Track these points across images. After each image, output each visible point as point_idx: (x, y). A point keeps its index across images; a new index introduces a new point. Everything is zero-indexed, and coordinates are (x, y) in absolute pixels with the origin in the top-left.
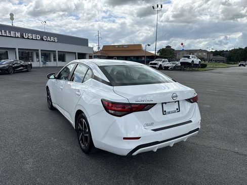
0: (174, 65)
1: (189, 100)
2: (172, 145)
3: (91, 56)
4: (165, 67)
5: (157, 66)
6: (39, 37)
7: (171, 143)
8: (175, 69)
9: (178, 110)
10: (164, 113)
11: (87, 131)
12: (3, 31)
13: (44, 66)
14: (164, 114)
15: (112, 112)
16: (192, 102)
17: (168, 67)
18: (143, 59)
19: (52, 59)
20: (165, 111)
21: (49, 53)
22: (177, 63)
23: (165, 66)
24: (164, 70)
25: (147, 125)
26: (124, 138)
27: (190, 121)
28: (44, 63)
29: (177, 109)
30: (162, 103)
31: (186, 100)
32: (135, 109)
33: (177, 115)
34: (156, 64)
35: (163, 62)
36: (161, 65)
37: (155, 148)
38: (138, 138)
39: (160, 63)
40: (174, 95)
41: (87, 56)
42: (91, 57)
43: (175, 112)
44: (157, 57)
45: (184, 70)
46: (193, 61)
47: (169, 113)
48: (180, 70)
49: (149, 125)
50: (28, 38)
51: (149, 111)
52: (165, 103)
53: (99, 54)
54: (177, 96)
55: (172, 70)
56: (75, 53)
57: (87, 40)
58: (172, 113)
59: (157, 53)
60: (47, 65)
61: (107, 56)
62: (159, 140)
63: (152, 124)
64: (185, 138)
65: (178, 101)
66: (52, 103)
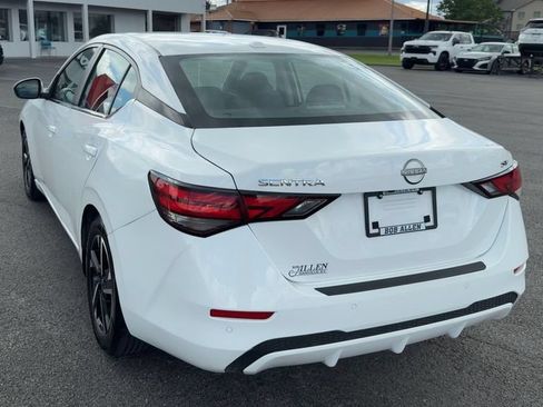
0: (495, 55)
1: (477, 187)
2: (399, 349)
3: (199, 23)
4: (460, 61)
5: (432, 58)
7: (398, 341)
8: (497, 68)
9: (431, 222)
10: (372, 229)
11: (109, 278)
13: (45, 54)
14: (369, 235)
15: (179, 219)
16: (488, 196)
17: (472, 62)
18: (384, 31)
19: (71, 31)
20: (376, 225)
21: (61, 13)
22: (507, 46)
23: (460, 56)
24: (457, 71)
25: (303, 270)
26: (215, 313)
27: (480, 266)
28: (45, 46)
29: (427, 219)
30: (366, 196)
31: (465, 185)
32: (256, 213)
34: (425, 50)
35: (456, 42)
36: (445, 54)
37: (332, 353)
38: (265, 315)
39: (443, 46)
40: (413, 165)
41: (185, 23)
42: (196, 26)
43: (416, 228)
44: (434, 25)
45: (532, 74)
47: (392, 231)
48: (520, 73)
49: (311, 271)
51: (308, 220)
52: (379, 195)
53: (228, 16)
54: (423, 171)
55: (488, 73)
56: (145, 12)
58: (405, 230)
59: (441, 8)
60: (53, 53)
61: (253, 20)
62: (347, 328)
63: (322, 268)
64: (455, 326)
65: (433, 190)
66: (33, 178)
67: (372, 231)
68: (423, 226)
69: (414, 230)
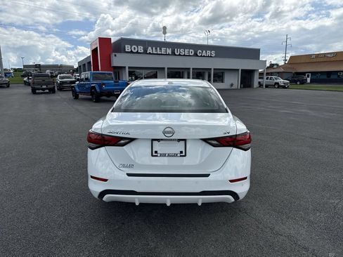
6: (192, 52)
9: (183, 154)
12: (154, 48)
14: (152, 156)
16: (214, 146)
20: (156, 152)
25: (124, 166)
26: (92, 177)
27: (207, 175)
29: (181, 152)
30: (153, 140)
32: (107, 142)
33: (178, 160)
40: (167, 130)
41: (257, 74)
43: (175, 155)
47: (163, 155)
49: (127, 167)
50: (180, 55)
51: (124, 147)
52: (158, 140)
54: (173, 132)
56: (238, 70)
57: (259, 50)
58: (169, 155)
62: (138, 191)
63: (131, 166)
65: (185, 140)
67: (154, 154)
68: (179, 155)
69: (174, 156)
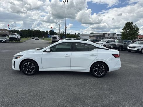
0: (5, 39)
17: (2, 41)
46: (18, 37)
